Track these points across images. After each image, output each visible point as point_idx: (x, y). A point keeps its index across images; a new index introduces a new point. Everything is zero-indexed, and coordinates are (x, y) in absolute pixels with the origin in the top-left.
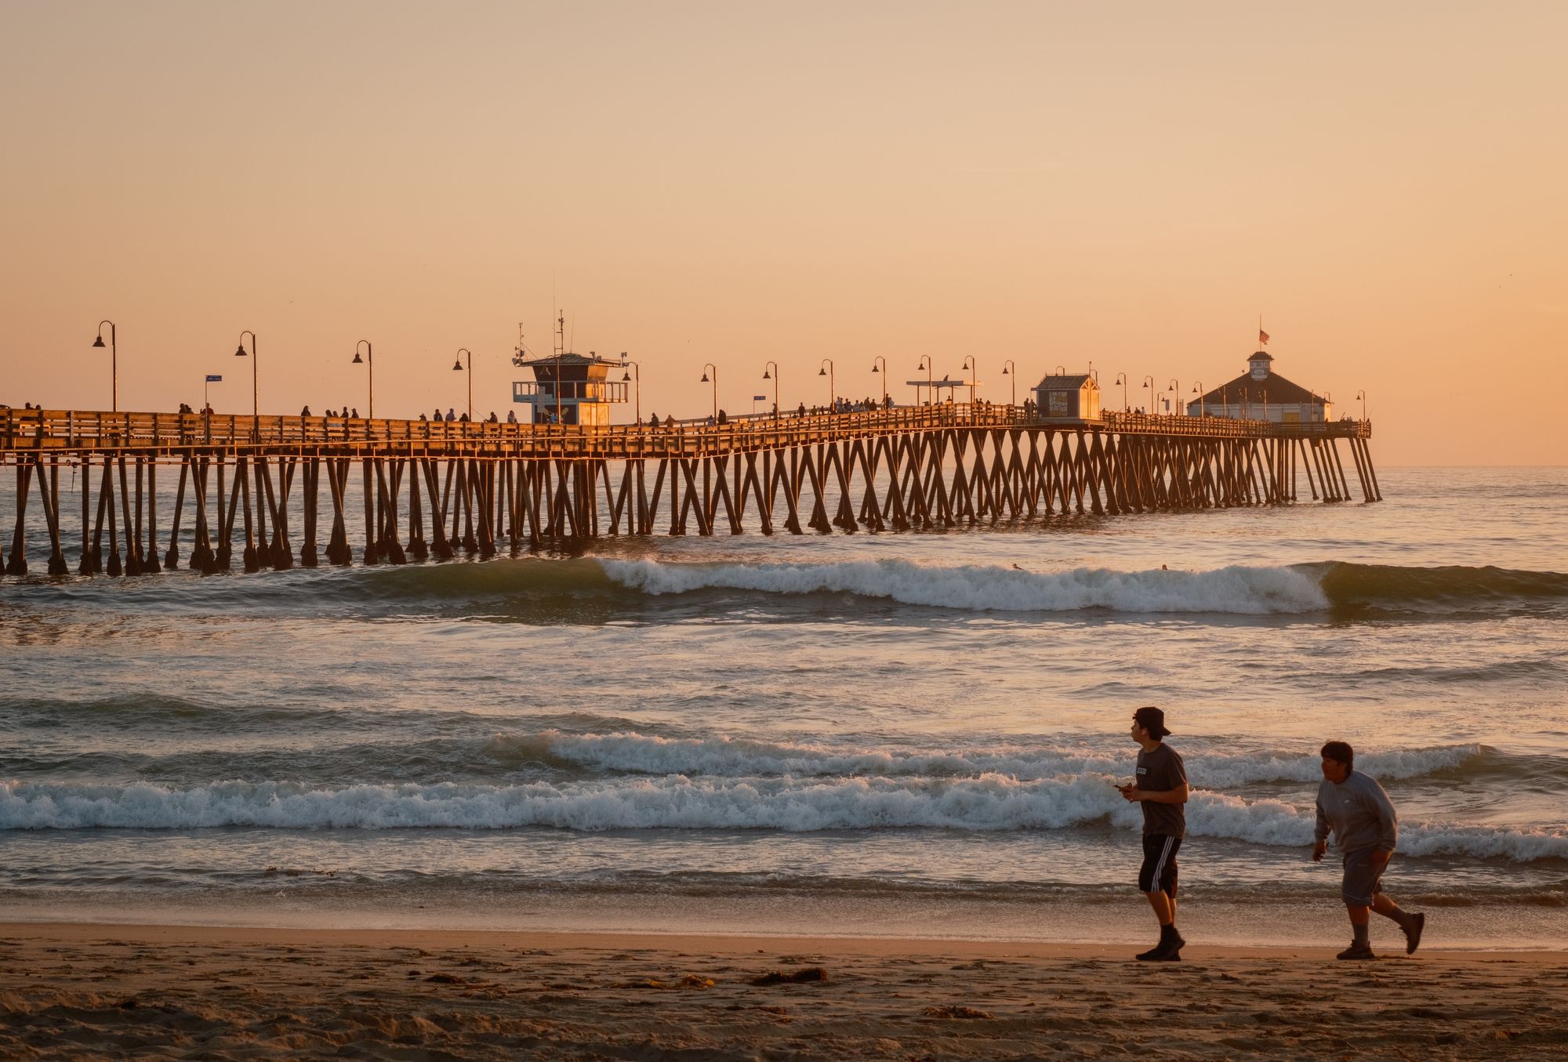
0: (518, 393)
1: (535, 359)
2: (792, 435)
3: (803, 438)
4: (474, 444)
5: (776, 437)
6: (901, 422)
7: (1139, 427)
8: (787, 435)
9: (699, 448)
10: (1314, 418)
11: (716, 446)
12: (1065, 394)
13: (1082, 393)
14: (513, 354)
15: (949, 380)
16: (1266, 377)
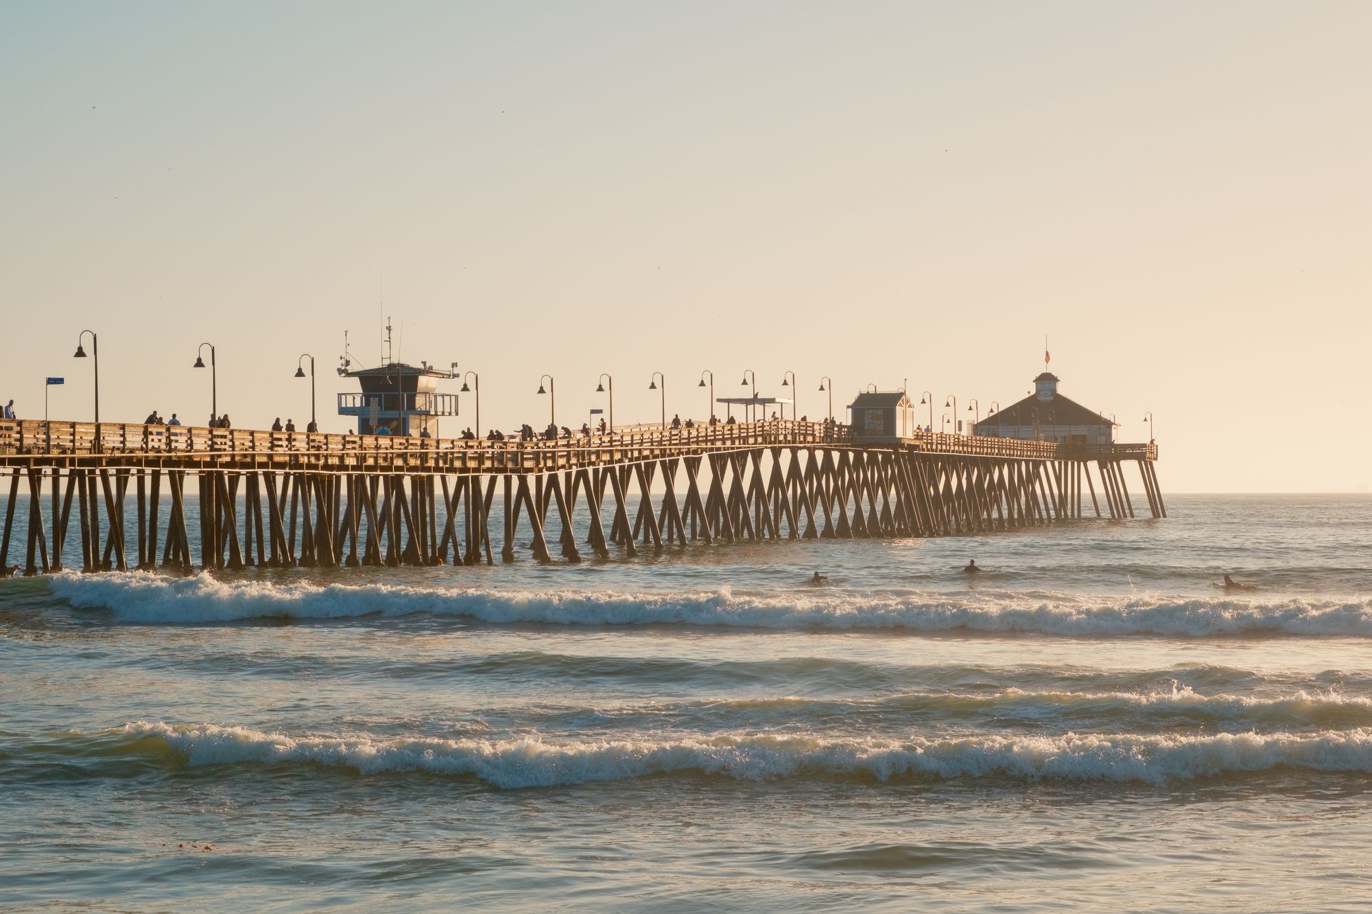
0: (343, 405)
1: (362, 369)
2: (626, 451)
3: (636, 454)
4: (317, 457)
5: (611, 453)
6: (727, 439)
7: (944, 447)
8: (621, 451)
9: (538, 463)
10: (1103, 440)
11: (554, 461)
12: (880, 412)
13: (899, 410)
14: (339, 364)
15: (759, 397)
16: (1052, 398)
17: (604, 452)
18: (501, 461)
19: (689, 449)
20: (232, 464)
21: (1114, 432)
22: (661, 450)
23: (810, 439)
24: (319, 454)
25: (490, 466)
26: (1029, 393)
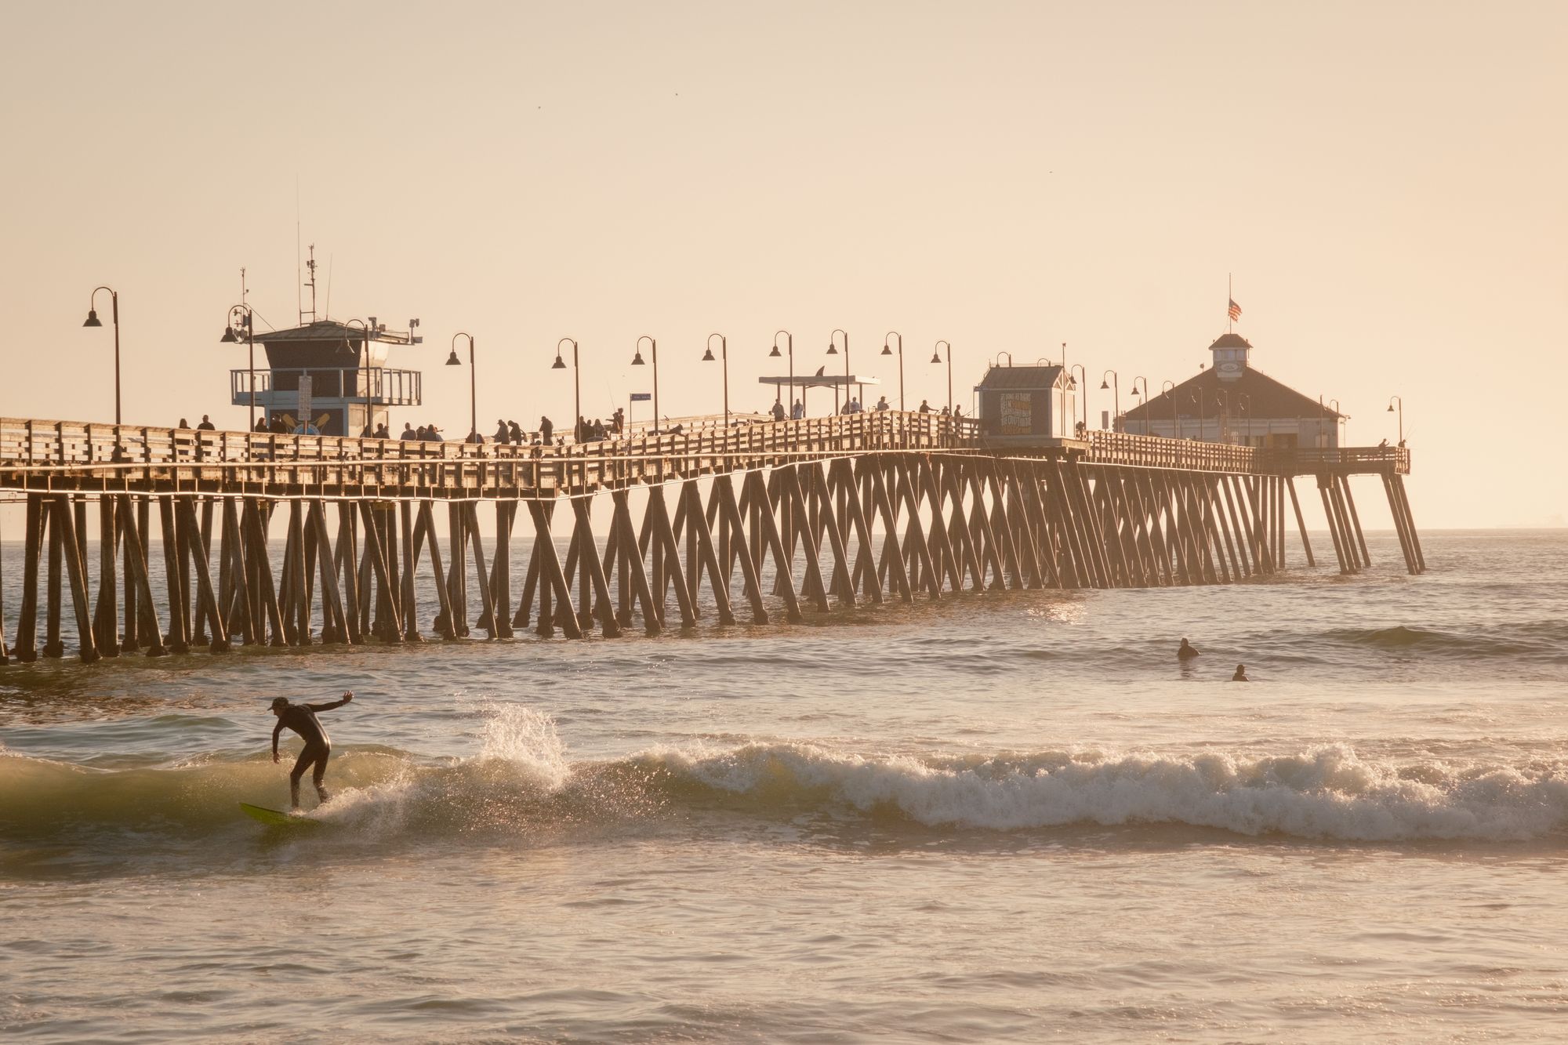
0: (240, 390)
1: (271, 331)
3: (692, 466)
4: (260, 471)
5: (658, 464)
7: (1104, 454)
8: (671, 460)
9: (560, 481)
10: (1322, 441)
12: (1026, 398)
13: (1056, 393)
15: (825, 374)
16: (1240, 375)
17: (649, 462)
18: (509, 479)
19: (763, 457)
20: (144, 484)
21: (1340, 427)
22: (725, 458)
23: (924, 440)
24: (263, 467)
25: (493, 486)
26: (1202, 366)
